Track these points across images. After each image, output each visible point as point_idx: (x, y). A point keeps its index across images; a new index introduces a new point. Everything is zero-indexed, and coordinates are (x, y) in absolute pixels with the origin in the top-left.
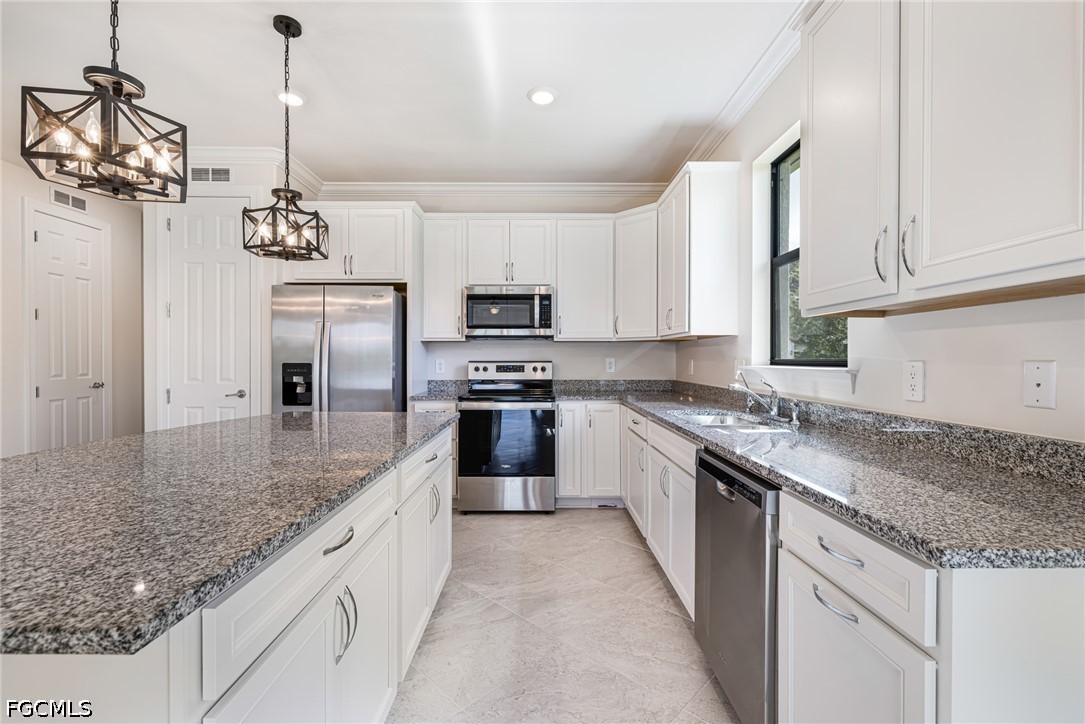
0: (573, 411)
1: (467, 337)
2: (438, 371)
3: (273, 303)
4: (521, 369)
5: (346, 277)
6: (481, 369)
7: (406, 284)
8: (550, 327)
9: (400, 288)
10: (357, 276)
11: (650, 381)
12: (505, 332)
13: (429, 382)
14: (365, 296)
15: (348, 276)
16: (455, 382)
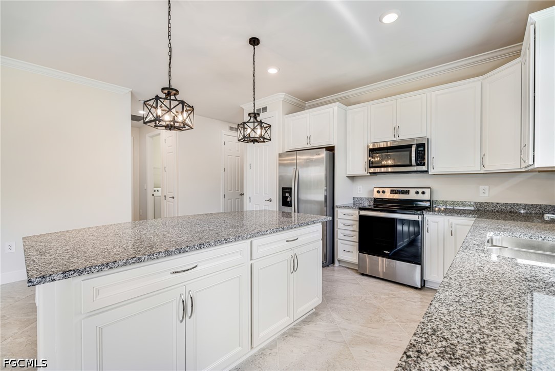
0: (438, 222)
1: (370, 173)
2: (359, 192)
3: (279, 160)
4: (407, 192)
5: (308, 146)
6: (381, 192)
7: (334, 146)
8: (424, 165)
9: (331, 149)
10: (313, 145)
13: (354, 198)
14: (312, 154)
15: (309, 146)
16: (368, 199)
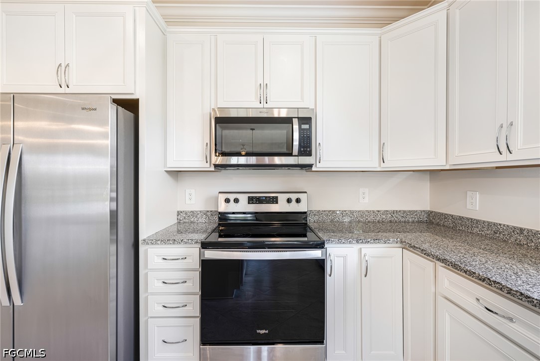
0: (345, 257)
1: (216, 166)
2: (188, 202)
4: (274, 200)
5: (61, 91)
6: (232, 201)
7: (138, 100)
8: (310, 154)
9: (130, 106)
10: (75, 90)
11: (404, 212)
12: (267, 160)
13: (179, 213)
15: (64, 89)
16: (205, 213)
